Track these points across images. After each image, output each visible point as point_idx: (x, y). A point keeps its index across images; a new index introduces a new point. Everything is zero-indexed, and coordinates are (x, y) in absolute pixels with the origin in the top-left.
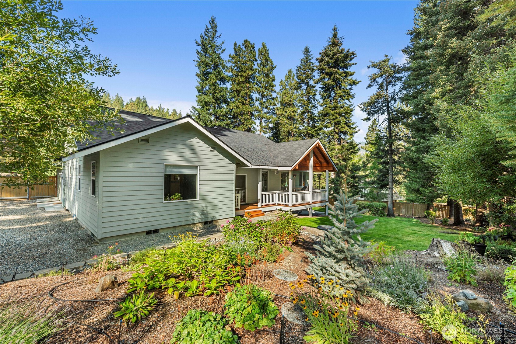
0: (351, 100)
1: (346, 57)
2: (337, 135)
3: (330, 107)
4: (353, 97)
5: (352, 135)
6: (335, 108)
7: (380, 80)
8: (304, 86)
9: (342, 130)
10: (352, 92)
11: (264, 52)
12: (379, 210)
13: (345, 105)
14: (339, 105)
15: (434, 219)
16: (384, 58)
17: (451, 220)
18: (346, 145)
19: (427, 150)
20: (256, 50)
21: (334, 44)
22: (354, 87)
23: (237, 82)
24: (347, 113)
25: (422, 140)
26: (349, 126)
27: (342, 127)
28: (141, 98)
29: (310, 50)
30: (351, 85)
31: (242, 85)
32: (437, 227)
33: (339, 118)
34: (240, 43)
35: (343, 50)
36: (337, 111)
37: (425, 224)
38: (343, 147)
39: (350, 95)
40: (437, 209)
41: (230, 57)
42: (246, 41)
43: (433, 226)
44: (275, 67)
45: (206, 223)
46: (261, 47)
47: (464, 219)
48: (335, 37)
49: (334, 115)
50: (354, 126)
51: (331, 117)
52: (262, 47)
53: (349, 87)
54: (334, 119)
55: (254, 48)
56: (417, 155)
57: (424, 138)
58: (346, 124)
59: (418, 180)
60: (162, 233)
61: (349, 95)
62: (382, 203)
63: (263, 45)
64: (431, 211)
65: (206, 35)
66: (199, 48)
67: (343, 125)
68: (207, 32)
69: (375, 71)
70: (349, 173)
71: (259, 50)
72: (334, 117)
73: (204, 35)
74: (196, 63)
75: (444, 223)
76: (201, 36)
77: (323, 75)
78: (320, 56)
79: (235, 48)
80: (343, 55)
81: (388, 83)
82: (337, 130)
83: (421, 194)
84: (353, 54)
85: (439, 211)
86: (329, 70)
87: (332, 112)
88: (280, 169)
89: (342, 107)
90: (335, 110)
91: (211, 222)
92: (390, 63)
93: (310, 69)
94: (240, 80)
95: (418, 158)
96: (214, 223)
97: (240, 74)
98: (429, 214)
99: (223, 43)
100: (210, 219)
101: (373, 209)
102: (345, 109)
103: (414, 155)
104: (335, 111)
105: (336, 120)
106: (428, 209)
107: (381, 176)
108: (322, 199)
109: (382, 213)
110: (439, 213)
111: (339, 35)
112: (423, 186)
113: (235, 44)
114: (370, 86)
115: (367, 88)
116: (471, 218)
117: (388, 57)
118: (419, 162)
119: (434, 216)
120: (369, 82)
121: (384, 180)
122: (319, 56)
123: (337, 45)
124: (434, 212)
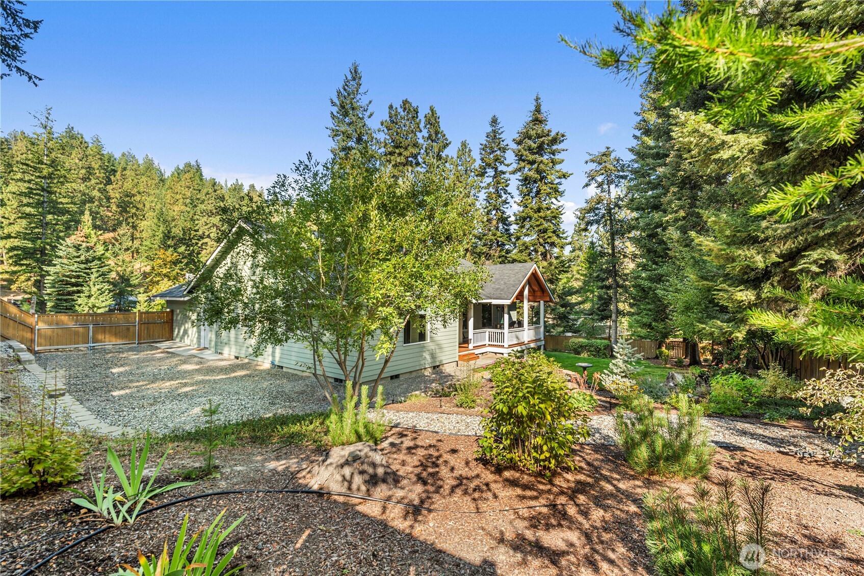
0: (559, 198)
1: (554, 141)
2: (542, 247)
3: (532, 209)
4: (561, 194)
5: (562, 247)
6: (539, 210)
7: (600, 179)
8: (491, 172)
9: (549, 240)
10: (561, 188)
11: (433, 121)
12: (600, 349)
13: (553, 206)
14: (544, 205)
15: (667, 359)
16: (604, 150)
17: (687, 361)
18: (554, 261)
19: (659, 279)
20: (421, 116)
21: (537, 121)
22: (563, 180)
23: (393, 163)
24: (555, 217)
25: (654, 266)
26: (558, 236)
27: (549, 237)
28: (193, 163)
29: (498, 121)
30: (560, 178)
31: (401, 168)
32: (670, 368)
33: (546, 225)
34: (397, 104)
35: (549, 131)
36: (542, 214)
37: (657, 365)
38: (551, 264)
39: (558, 191)
40: (670, 347)
41: (382, 125)
42: (405, 102)
43: (666, 368)
44: (450, 143)
45: (434, 367)
46: (428, 111)
47: (702, 359)
48: (538, 110)
49: (538, 220)
50: (565, 235)
51: (533, 222)
52: (431, 113)
53: (557, 181)
54: (538, 226)
55: (417, 112)
56: (649, 284)
57: (656, 263)
58: (554, 232)
59: (650, 313)
60: (402, 378)
61: (556, 192)
62: (603, 341)
63: (432, 110)
64: (664, 349)
65: (345, 90)
66: (335, 110)
67: (551, 234)
68: (347, 85)
69: (593, 166)
70: (558, 300)
71: (426, 117)
72: (538, 223)
73: (342, 90)
74: (329, 132)
75: (679, 364)
76: (339, 92)
77: (522, 164)
78: (518, 135)
79: (390, 113)
80: (550, 138)
81: (610, 183)
82: (541, 240)
83: (652, 329)
84: (563, 136)
85: (673, 349)
86: (531, 157)
87: (536, 215)
88: (495, 302)
89: (548, 209)
90: (540, 212)
91: (438, 366)
92: (613, 156)
93: (500, 149)
94: (398, 161)
95: (650, 288)
96: (441, 367)
97: (397, 151)
98: (661, 353)
99: (370, 102)
100: (438, 364)
101: (592, 349)
102: (552, 212)
103: (646, 284)
104: (540, 214)
105: (541, 228)
106: (660, 347)
107: (602, 305)
108: (538, 338)
109: (604, 354)
110: (672, 353)
111: (543, 109)
112: (655, 320)
113: (391, 107)
114: (587, 185)
115: (584, 187)
116: (710, 357)
117: (611, 150)
118: (651, 293)
119: (668, 356)
120: (586, 180)
121: (605, 310)
122: (516, 136)
123: (541, 122)
124: (667, 351)
